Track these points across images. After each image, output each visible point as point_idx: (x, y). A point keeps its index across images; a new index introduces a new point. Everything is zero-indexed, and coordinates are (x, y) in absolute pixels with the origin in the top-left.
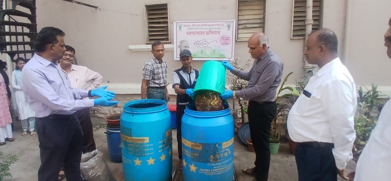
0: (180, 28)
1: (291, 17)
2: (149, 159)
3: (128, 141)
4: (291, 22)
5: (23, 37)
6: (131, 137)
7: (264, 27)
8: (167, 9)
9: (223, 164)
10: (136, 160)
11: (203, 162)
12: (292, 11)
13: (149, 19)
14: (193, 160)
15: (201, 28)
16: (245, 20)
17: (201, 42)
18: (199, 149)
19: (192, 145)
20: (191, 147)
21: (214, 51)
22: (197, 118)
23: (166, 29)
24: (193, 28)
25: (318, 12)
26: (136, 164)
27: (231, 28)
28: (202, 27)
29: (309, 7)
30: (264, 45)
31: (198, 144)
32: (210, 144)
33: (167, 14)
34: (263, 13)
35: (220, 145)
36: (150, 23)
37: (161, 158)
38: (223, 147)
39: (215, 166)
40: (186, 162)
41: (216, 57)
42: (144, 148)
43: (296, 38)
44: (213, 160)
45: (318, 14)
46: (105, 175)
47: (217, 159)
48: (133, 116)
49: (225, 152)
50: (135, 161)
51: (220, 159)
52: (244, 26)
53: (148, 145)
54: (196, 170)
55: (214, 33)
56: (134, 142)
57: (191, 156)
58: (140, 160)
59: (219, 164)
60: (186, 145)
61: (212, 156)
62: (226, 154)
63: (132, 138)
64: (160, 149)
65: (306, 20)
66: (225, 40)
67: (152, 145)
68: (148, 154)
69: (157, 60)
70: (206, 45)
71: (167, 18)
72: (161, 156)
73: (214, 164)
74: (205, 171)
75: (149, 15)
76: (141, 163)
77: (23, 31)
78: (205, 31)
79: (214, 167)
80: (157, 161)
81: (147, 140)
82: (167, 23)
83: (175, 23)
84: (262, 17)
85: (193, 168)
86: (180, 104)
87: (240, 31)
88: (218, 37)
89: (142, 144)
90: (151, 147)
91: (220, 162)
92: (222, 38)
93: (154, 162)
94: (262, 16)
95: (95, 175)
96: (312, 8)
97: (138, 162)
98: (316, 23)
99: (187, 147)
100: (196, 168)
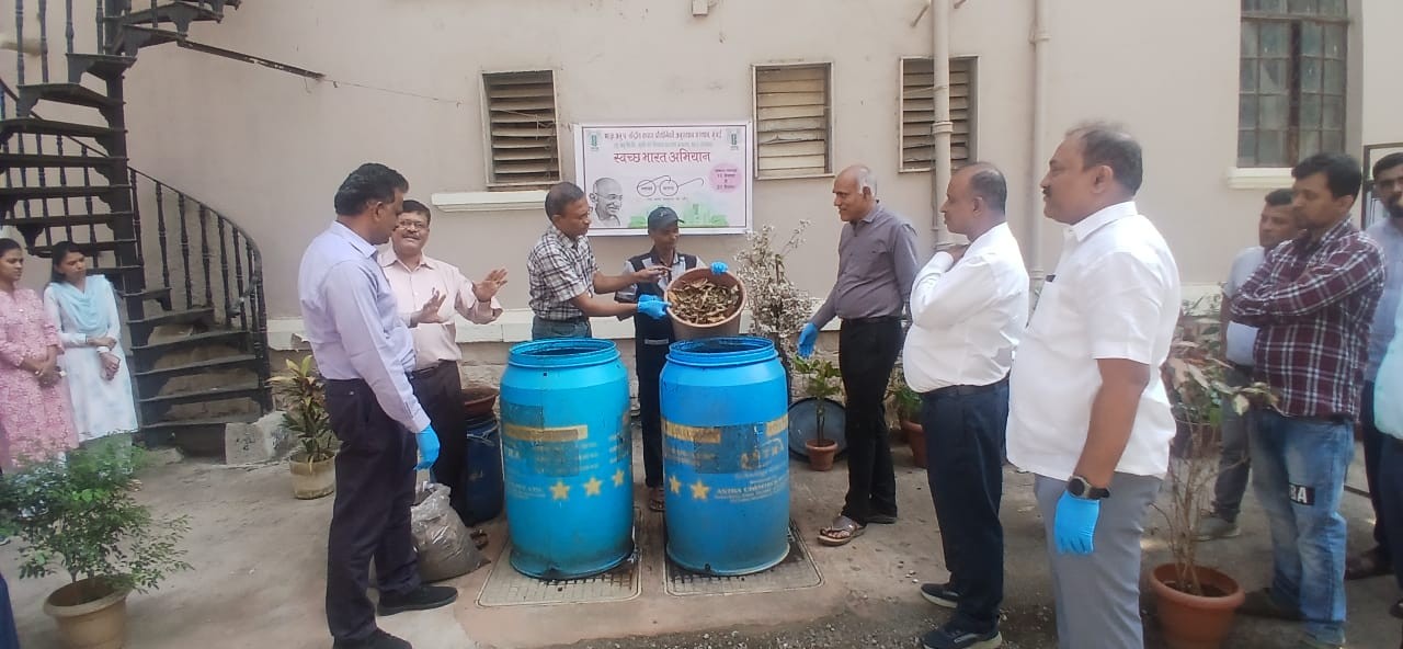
0: (594, 143)
1: (897, 113)
2: (588, 481)
3: (531, 439)
4: (899, 128)
5: (62, 172)
6: (543, 428)
7: (828, 139)
8: (550, 85)
9: (769, 475)
10: (554, 485)
11: (726, 472)
12: (898, 99)
13: (494, 114)
14: (699, 470)
15: (655, 144)
16: (778, 122)
17: (657, 182)
18: (713, 441)
19: (696, 435)
20: (692, 440)
21: (696, 207)
22: (704, 368)
23: (550, 144)
24: (633, 145)
25: (964, 101)
26: (556, 497)
27: (741, 145)
28: (659, 140)
29: (940, 88)
30: (866, 191)
31: (712, 430)
32: (739, 428)
33: (551, 99)
34: (822, 102)
35: (762, 427)
36: (495, 126)
37: (614, 477)
38: (769, 434)
39: (753, 479)
40: (678, 479)
41: (701, 224)
42: (577, 452)
43: (913, 170)
44: (748, 464)
45: (962, 105)
46: (463, 542)
47: (756, 463)
48: (545, 375)
49: (773, 444)
50: (552, 488)
51: (763, 461)
52: (774, 137)
53: (585, 446)
54: (708, 495)
55: (696, 156)
56: (552, 440)
57: (693, 464)
58: (565, 484)
59: (763, 473)
60: (679, 437)
61: (745, 456)
62: (775, 451)
63: (546, 429)
64: (611, 456)
65: (933, 122)
66: (725, 178)
67: (593, 445)
68: (587, 467)
69: (566, 240)
70: (671, 192)
71: (551, 111)
72: (615, 473)
73: (751, 475)
74: (730, 493)
75: (493, 101)
76: (569, 493)
77: (60, 151)
78: (667, 150)
79: (752, 482)
80: (607, 484)
81: (583, 432)
82: (551, 125)
83: (577, 129)
84: (822, 114)
85: (699, 491)
86: (647, 342)
87: (764, 151)
88: (705, 167)
89: (572, 444)
90: (591, 450)
91: (763, 468)
92: (717, 171)
93: (601, 487)
94: (820, 111)
95: (442, 540)
96: (948, 90)
97: (560, 490)
98: (961, 129)
99: (682, 442)
100: (707, 489)
